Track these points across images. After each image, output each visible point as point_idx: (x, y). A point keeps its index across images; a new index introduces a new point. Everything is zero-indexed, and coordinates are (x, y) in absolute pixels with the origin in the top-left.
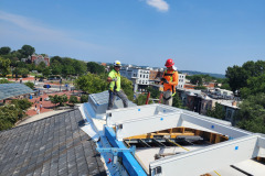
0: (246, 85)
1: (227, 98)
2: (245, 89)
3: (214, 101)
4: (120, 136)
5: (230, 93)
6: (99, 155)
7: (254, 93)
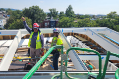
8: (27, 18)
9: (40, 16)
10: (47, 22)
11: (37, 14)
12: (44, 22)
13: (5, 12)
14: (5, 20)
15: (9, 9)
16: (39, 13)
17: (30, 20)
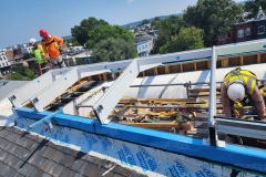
0: (89, 38)
1: (81, 52)
2: (89, 41)
3: (74, 58)
4: (40, 108)
5: (80, 48)
6: (27, 133)
7: (97, 41)
8: (193, 28)
9: (225, 16)
10: (244, 26)
11: (215, 12)
12: (235, 29)
13: (149, 25)
14: (151, 42)
15: (157, 19)
16: (223, 8)
17: (200, 30)
